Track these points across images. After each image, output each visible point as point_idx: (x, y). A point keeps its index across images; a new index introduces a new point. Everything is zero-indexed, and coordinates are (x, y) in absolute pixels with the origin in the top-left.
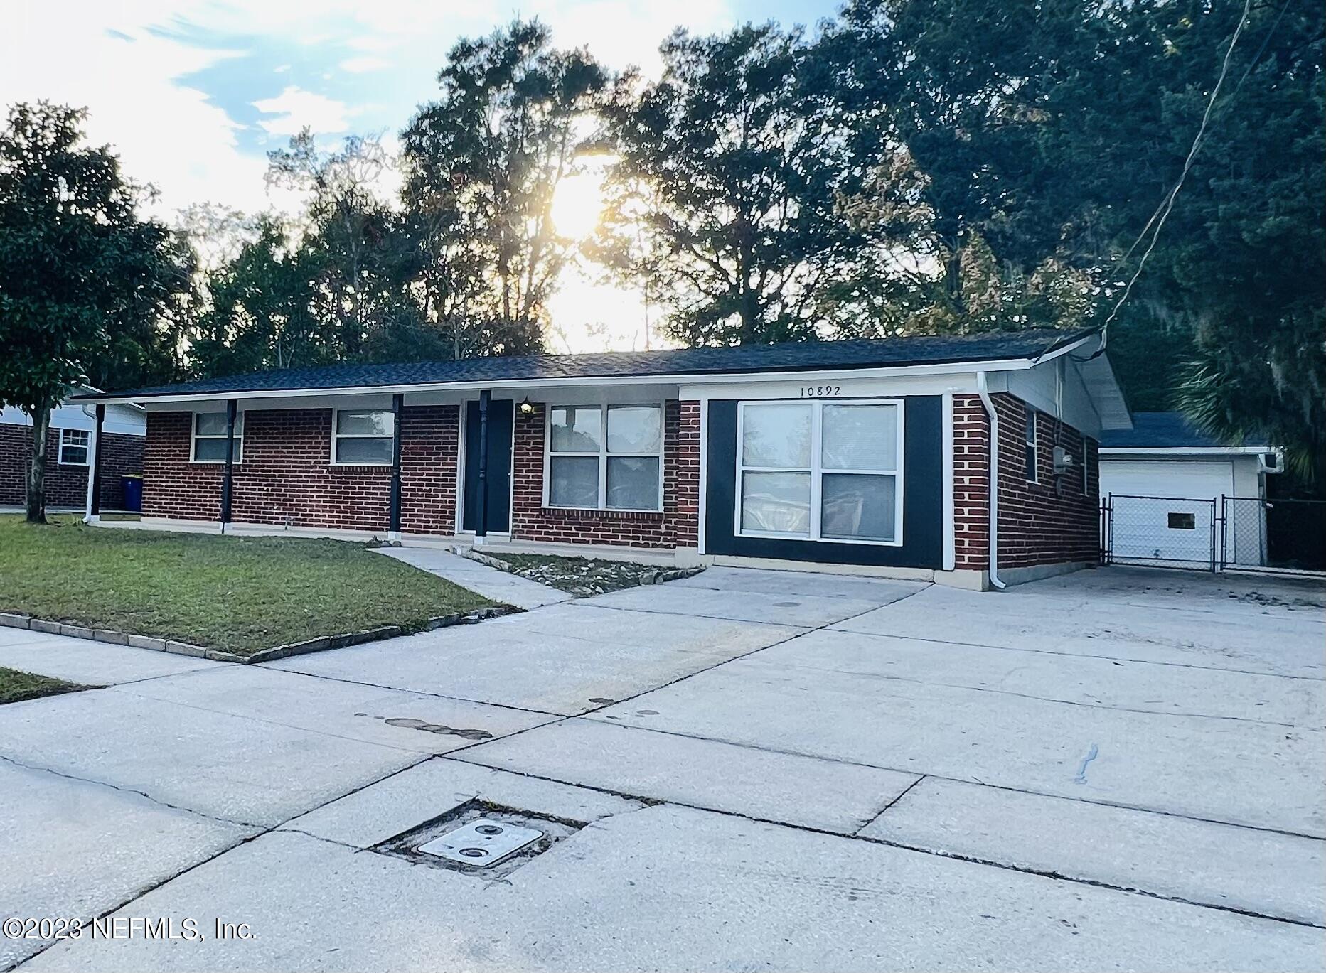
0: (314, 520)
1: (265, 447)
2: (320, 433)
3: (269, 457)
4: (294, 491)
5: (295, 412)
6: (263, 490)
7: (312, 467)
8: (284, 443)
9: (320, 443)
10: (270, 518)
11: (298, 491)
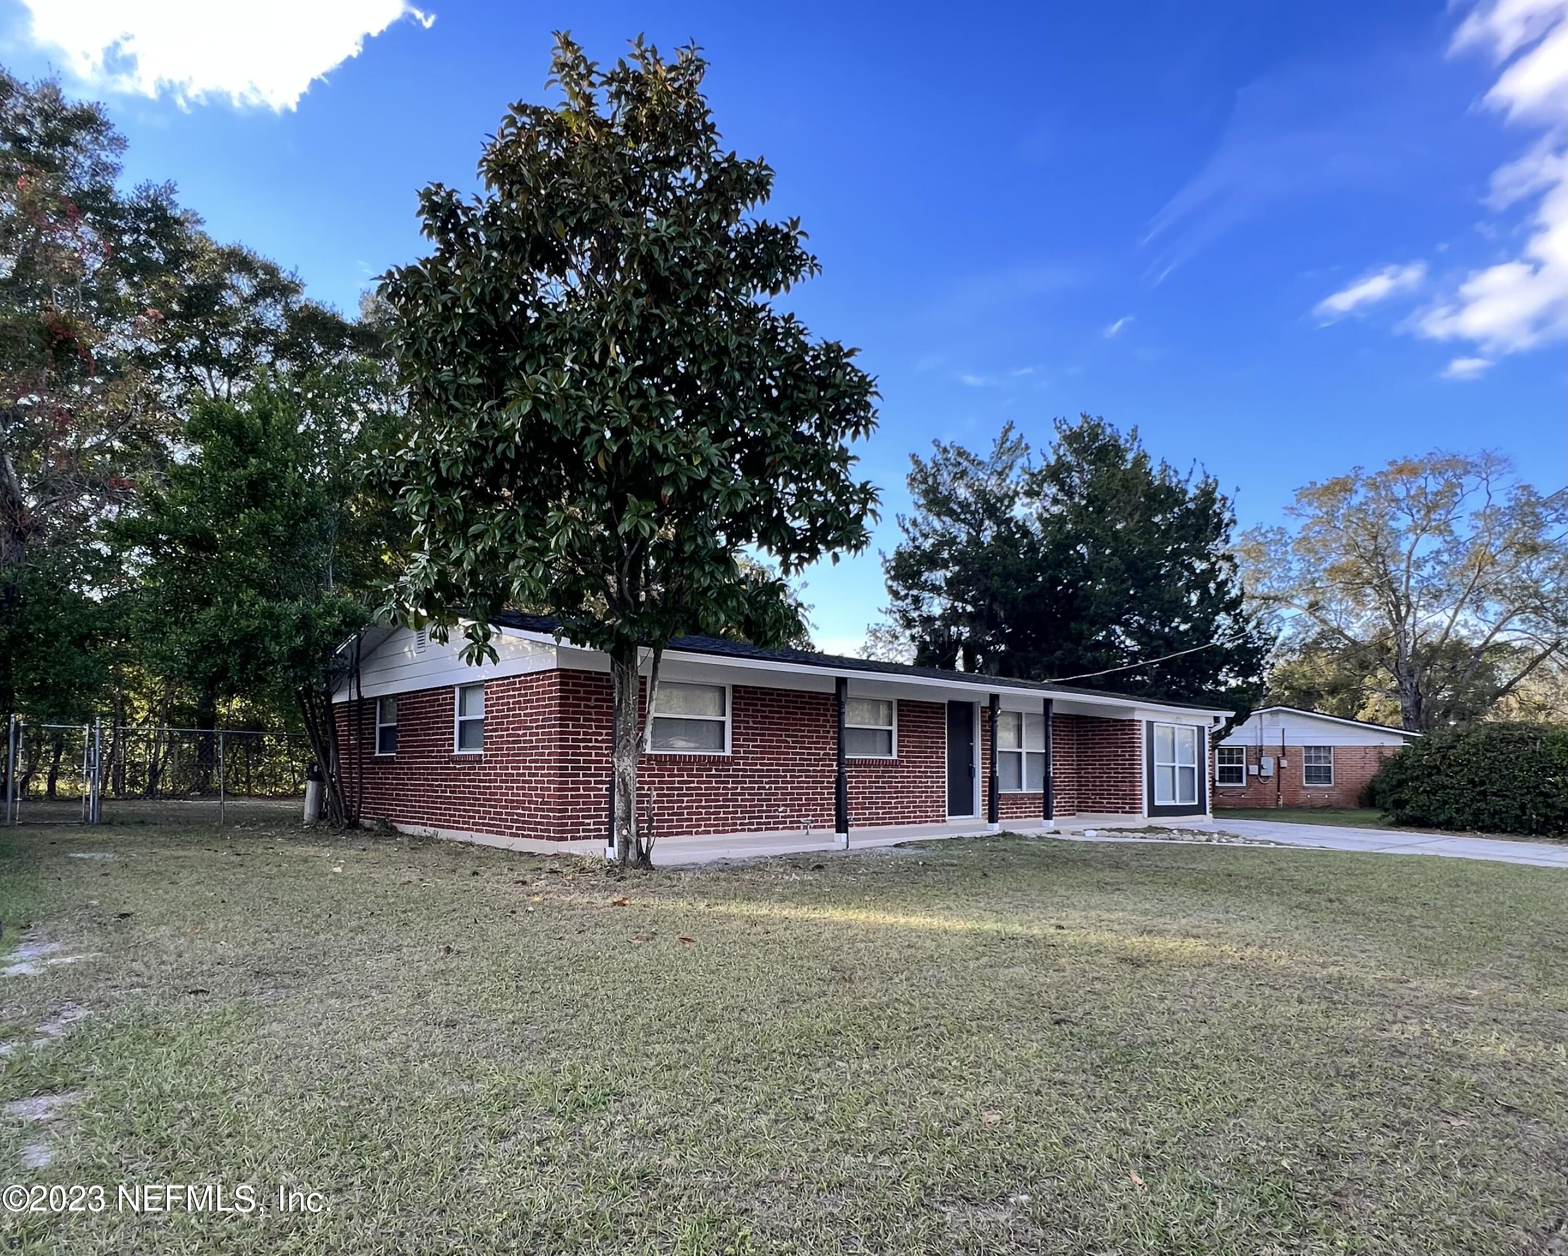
0: (826, 821)
1: (764, 735)
2: (828, 721)
3: (770, 747)
4: (802, 788)
5: (800, 694)
6: (764, 788)
7: (821, 760)
8: (788, 730)
9: (828, 732)
10: (775, 823)
11: (807, 788)
